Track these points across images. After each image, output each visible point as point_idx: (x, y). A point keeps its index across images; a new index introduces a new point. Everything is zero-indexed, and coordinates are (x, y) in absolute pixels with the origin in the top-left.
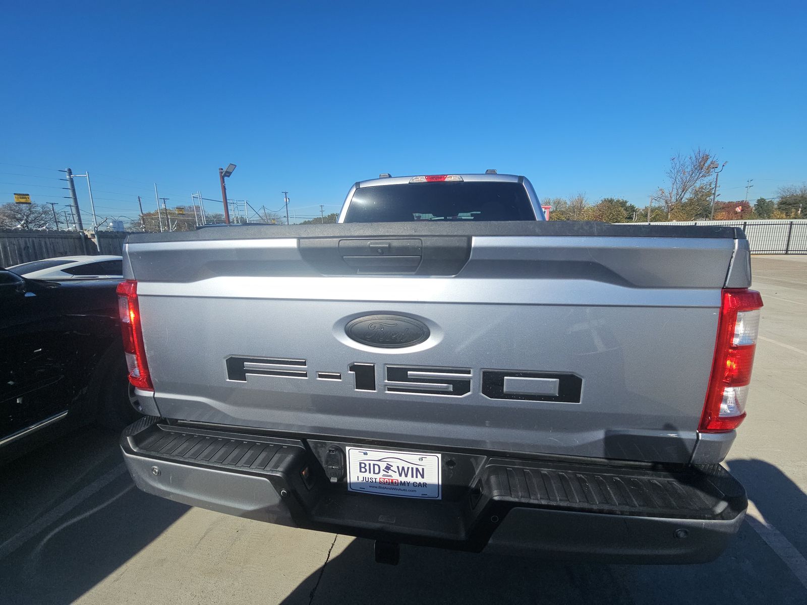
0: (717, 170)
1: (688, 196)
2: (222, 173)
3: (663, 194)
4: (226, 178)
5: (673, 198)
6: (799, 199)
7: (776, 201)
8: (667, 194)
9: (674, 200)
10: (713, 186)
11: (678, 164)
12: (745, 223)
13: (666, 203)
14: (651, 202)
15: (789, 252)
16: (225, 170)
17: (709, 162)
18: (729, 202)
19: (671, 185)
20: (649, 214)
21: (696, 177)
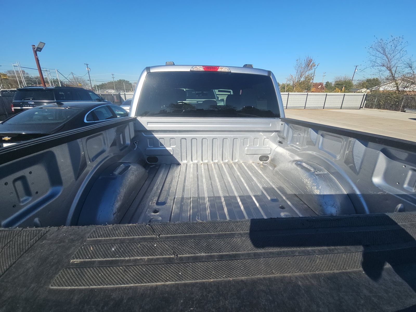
0: (315, 67)
1: (302, 79)
2: (34, 48)
3: (292, 78)
4: (38, 52)
5: (296, 80)
6: (344, 82)
7: (333, 83)
8: (294, 78)
9: (296, 81)
10: (313, 75)
11: (299, 63)
12: (327, 94)
13: (293, 82)
14: (287, 82)
15: (342, 108)
16: (36, 46)
17: (312, 63)
18: (316, 83)
19: (296, 73)
20: (286, 87)
21: (306, 70)
